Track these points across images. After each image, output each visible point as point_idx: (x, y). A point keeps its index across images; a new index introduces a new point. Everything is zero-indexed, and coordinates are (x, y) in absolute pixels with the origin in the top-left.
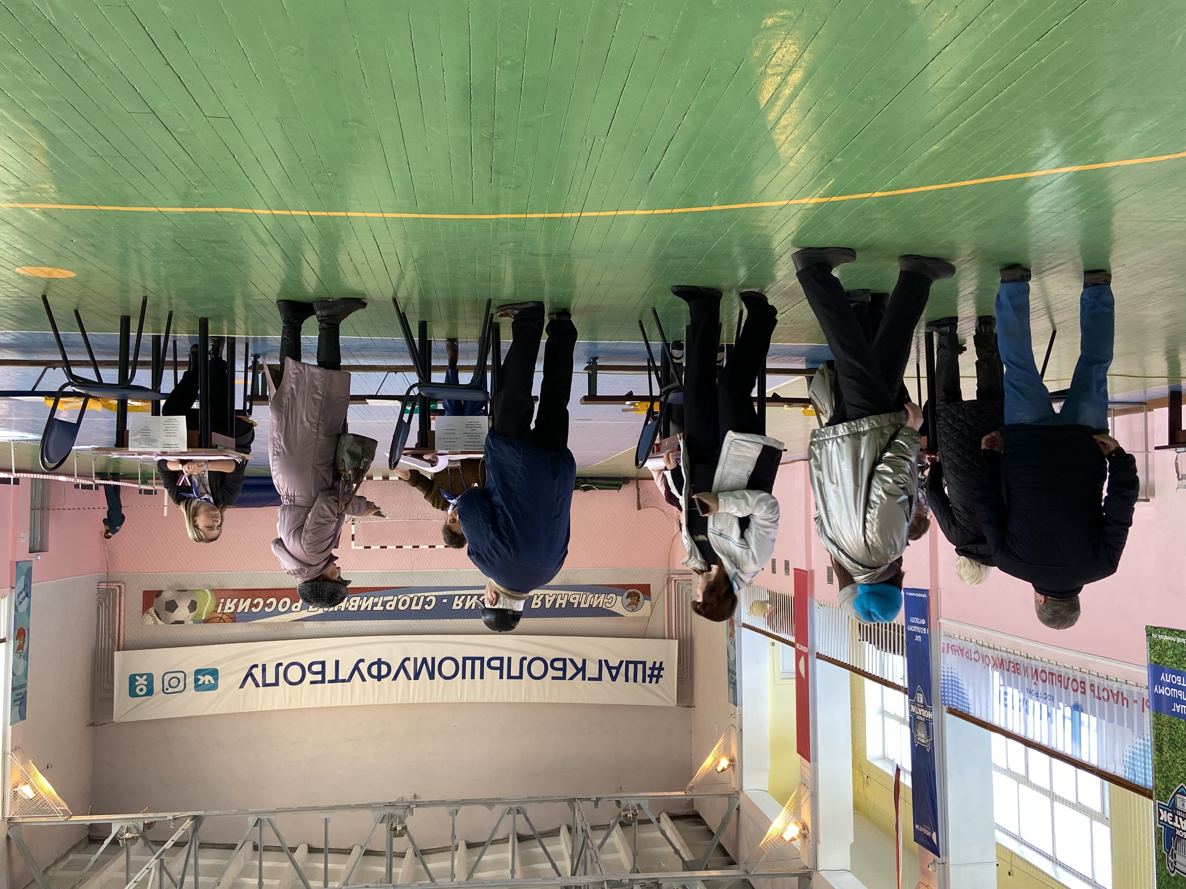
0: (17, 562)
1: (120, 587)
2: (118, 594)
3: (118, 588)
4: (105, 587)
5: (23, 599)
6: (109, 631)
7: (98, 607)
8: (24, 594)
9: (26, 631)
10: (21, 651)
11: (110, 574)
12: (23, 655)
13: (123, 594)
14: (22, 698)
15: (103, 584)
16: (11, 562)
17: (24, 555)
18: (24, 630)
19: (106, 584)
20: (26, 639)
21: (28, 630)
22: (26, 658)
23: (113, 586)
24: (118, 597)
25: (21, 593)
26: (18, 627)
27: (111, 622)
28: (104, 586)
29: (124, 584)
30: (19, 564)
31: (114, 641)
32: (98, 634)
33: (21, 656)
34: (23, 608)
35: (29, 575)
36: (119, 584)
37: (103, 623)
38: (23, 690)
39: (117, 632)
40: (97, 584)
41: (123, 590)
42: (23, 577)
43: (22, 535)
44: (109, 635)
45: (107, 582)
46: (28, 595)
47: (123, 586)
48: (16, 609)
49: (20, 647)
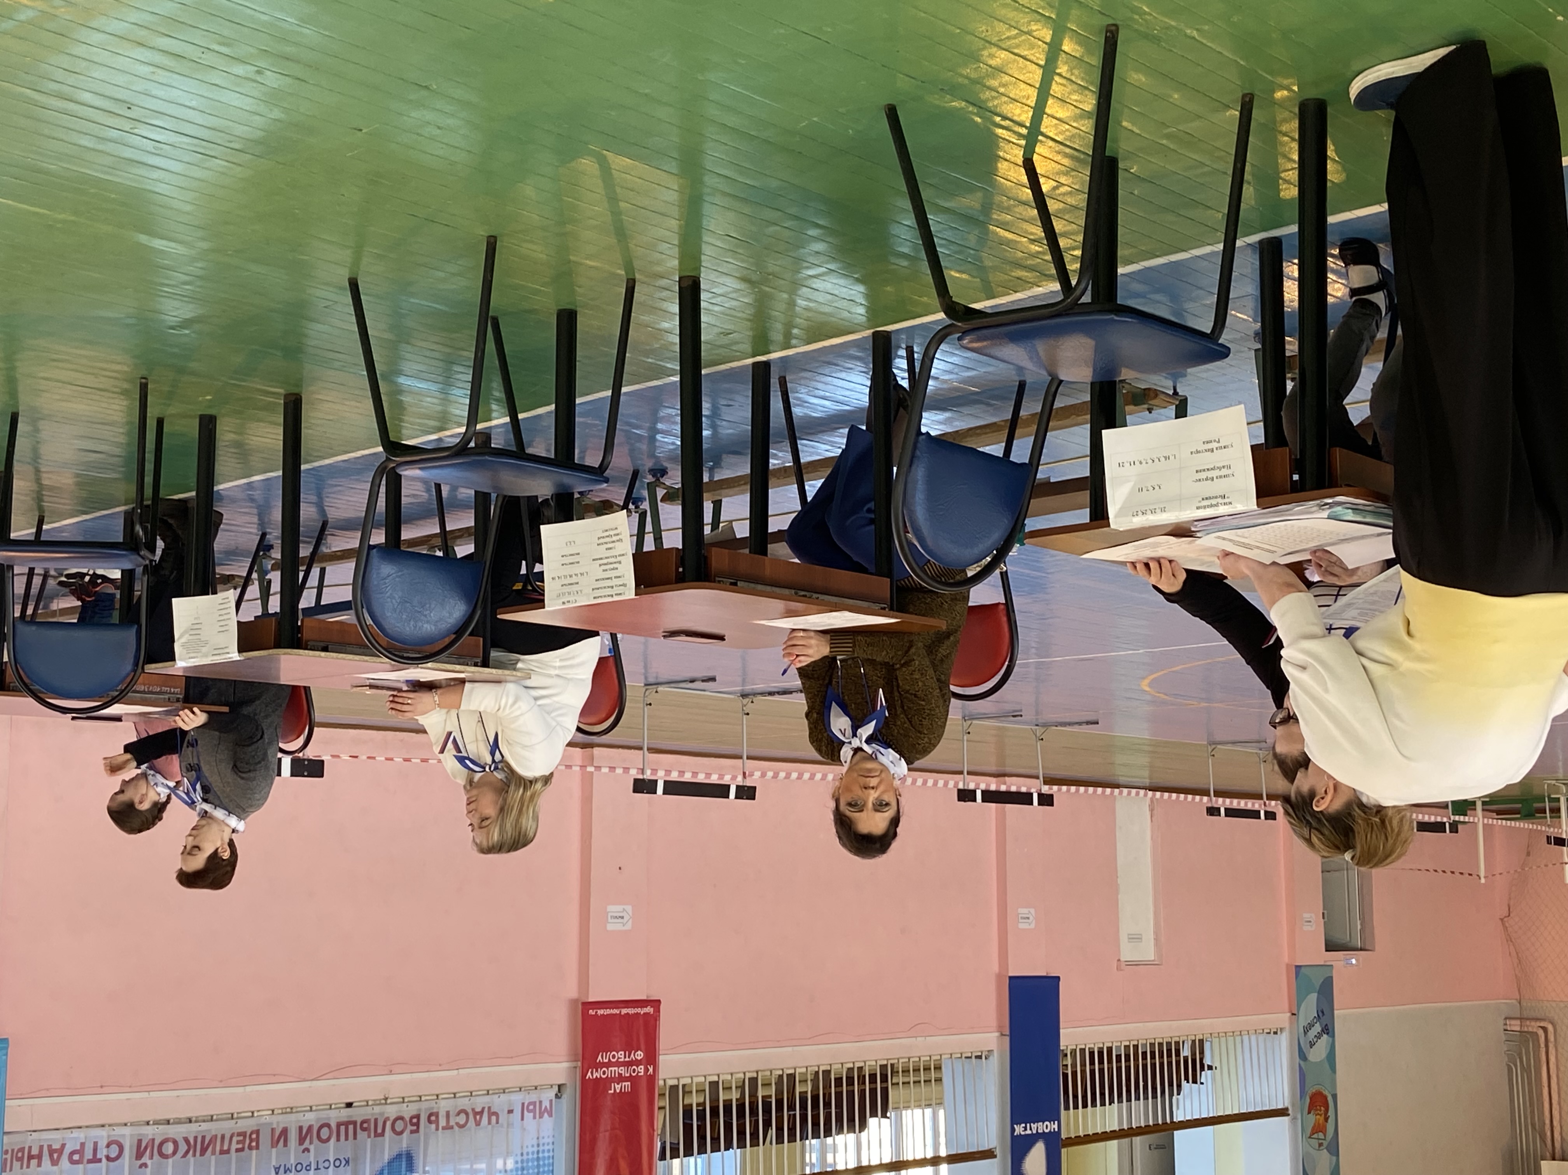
0: (1298, 967)
1: (1545, 1029)
2: (1543, 1045)
3: (1541, 1033)
4: (1518, 1029)
5: (1319, 1036)
6: (1533, 1118)
7: (1510, 1070)
8: (1318, 1028)
9: (1330, 1099)
10: (1321, 1135)
11: (1524, 1004)
12: (1325, 1143)
13: (1551, 1046)
15: (1513, 1022)
16: (1288, 965)
17: (1315, 954)
18: (1326, 1098)
19: (1518, 1022)
20: (1331, 1113)
21: (1335, 1097)
22: (1334, 1149)
23: (1533, 1026)
24: (1543, 1051)
25: (1311, 1025)
26: (1311, 1090)
27: (1534, 1101)
28: (1515, 1025)
29: (1552, 1024)
30: (1303, 969)
31: (1543, 1140)
32: (1513, 1121)
33: (1320, 1145)
34: (1318, 1053)
35: (1326, 990)
36: (1542, 1024)
37: (1520, 1100)
39: (1548, 1122)
40: (1502, 1022)
41: (1551, 1038)
42: (1314, 997)
43: (1306, 916)
44: (1533, 1125)
45: (1521, 1019)
46: (1328, 1030)
47: (1550, 1028)
48: (1303, 1056)
49: (1319, 1129)
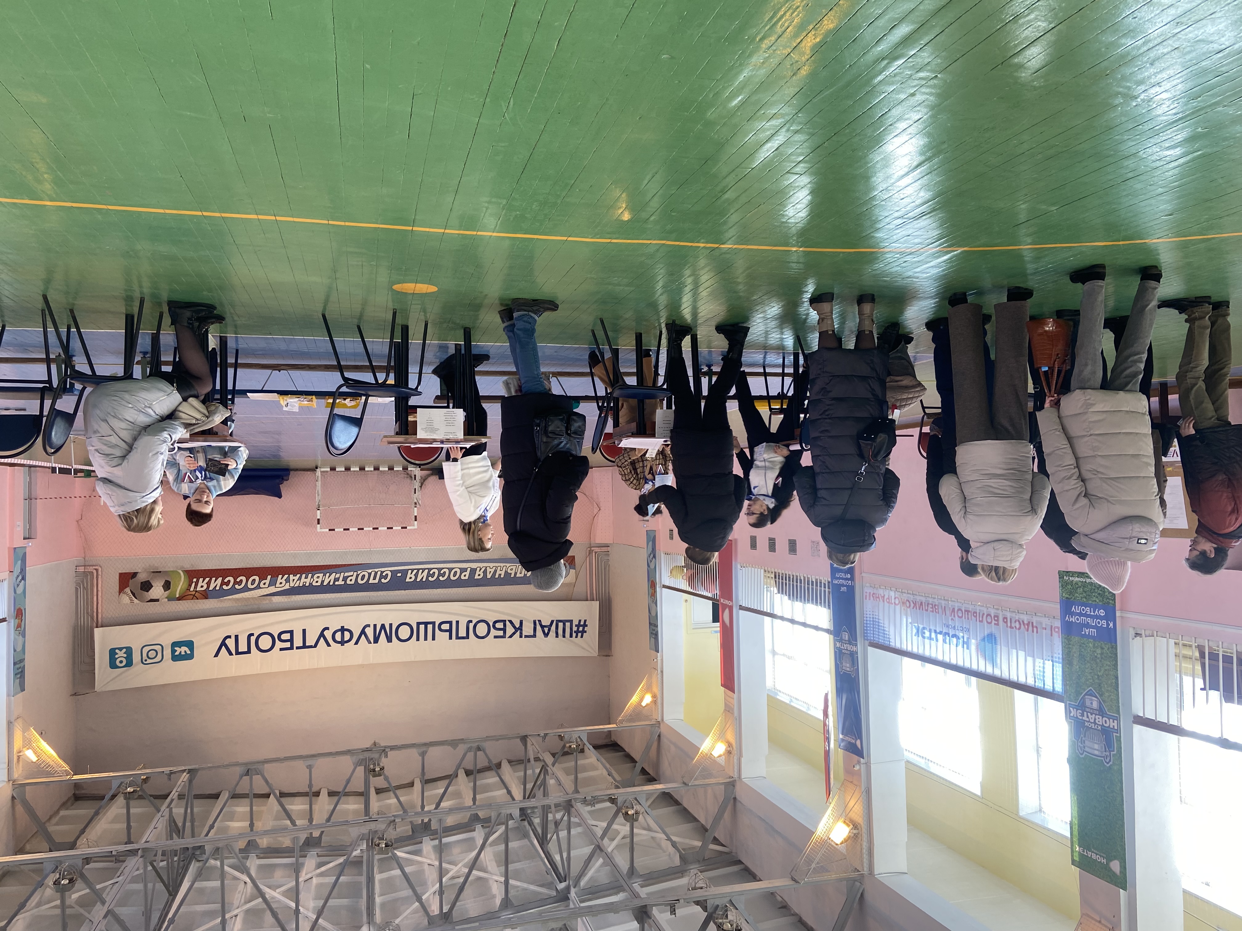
0: (15, 548)
1: (97, 570)
3: (95, 572)
4: (83, 571)
5: (20, 582)
6: (87, 610)
8: (20, 578)
9: (23, 611)
10: (20, 629)
11: (87, 559)
12: (21, 632)
13: (100, 577)
14: (22, 671)
15: (80, 568)
16: (9, 548)
19: (82, 567)
20: (23, 618)
21: (25, 610)
22: (24, 636)
23: (91, 569)
24: (95, 579)
25: (18, 576)
26: (17, 608)
27: (89, 602)
29: (101, 567)
30: (17, 550)
31: (92, 618)
32: (77, 612)
33: (19, 633)
34: (20, 590)
35: (24, 560)
36: (96, 567)
38: (22, 665)
39: (95, 611)
40: (75, 568)
41: (100, 573)
42: (20, 562)
44: (87, 613)
45: (85, 566)
46: (24, 578)
48: (15, 592)
49: (19, 626)
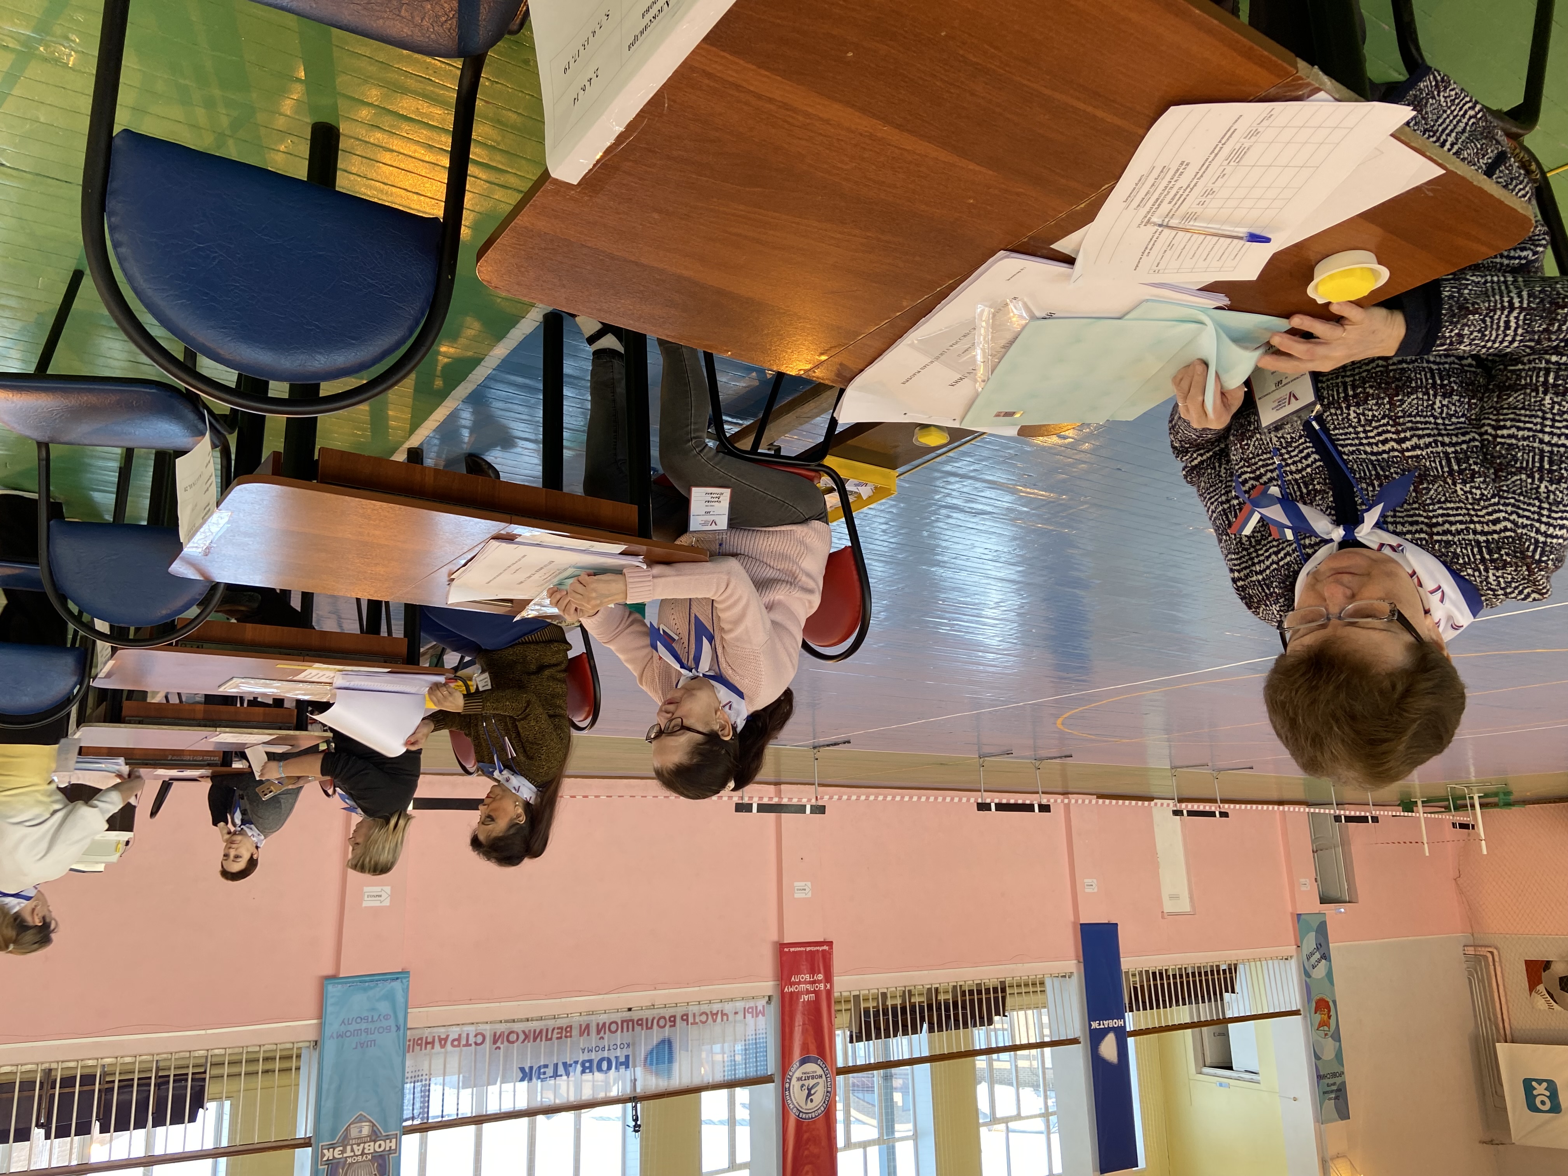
1: (1492, 953)
2: (1491, 964)
3: (1489, 955)
6: (1489, 1014)
7: (1470, 982)
8: (1317, 956)
9: (1331, 1004)
10: (1326, 1028)
11: (1475, 935)
12: (1330, 1034)
14: (1339, 1090)
16: (1292, 914)
18: (1328, 1002)
19: (1472, 948)
20: (1333, 1013)
22: (1337, 1037)
23: (1483, 951)
24: (1492, 967)
25: (1312, 954)
26: (1316, 997)
27: (1488, 1001)
28: (1471, 951)
30: (1303, 917)
31: (1498, 1029)
32: (1475, 1016)
33: (1326, 1035)
34: (1320, 972)
37: (1479, 1003)
38: (1338, 1080)
39: (1499, 1016)
42: (1312, 935)
43: (1303, 880)
45: (1475, 946)
46: (1325, 957)
47: (1496, 952)
48: (1308, 974)
49: (1322, 1024)
